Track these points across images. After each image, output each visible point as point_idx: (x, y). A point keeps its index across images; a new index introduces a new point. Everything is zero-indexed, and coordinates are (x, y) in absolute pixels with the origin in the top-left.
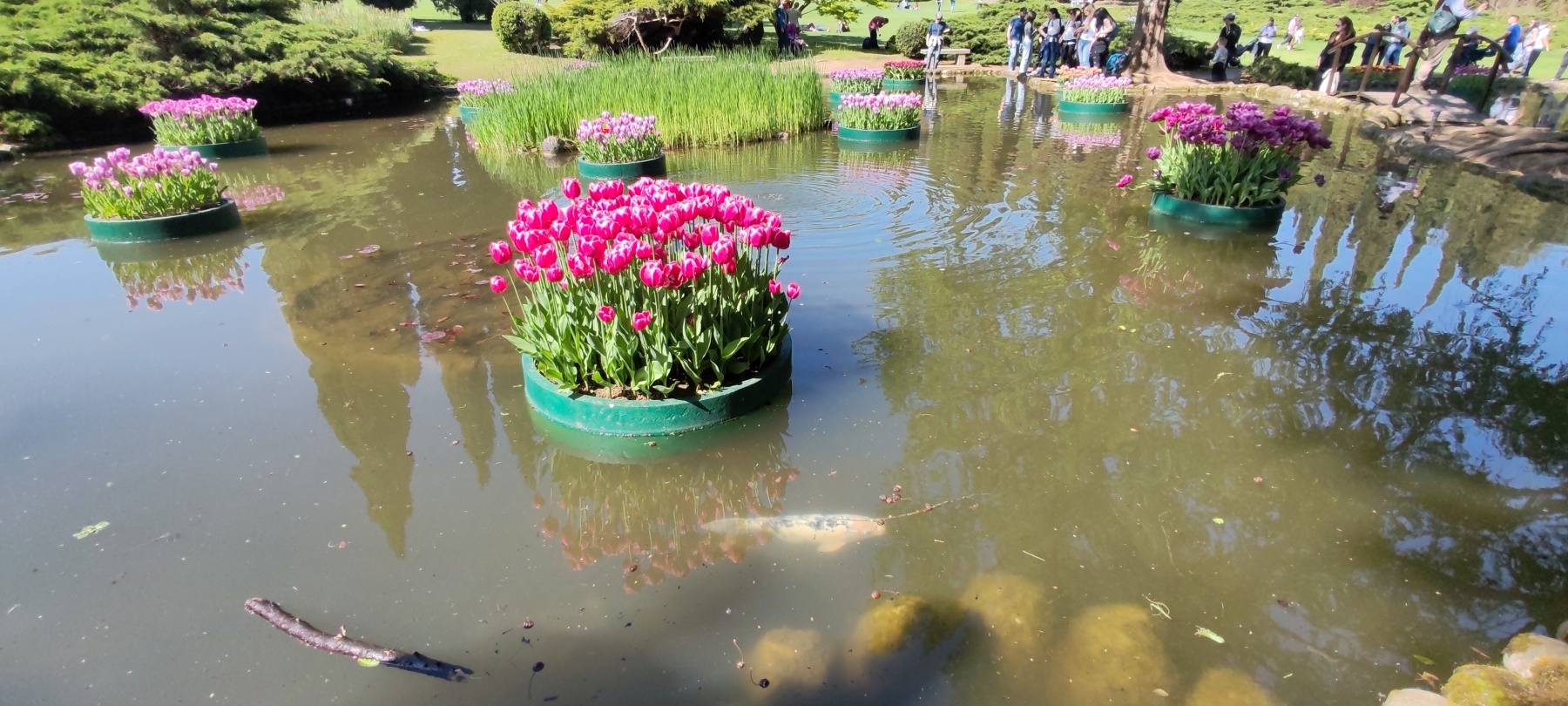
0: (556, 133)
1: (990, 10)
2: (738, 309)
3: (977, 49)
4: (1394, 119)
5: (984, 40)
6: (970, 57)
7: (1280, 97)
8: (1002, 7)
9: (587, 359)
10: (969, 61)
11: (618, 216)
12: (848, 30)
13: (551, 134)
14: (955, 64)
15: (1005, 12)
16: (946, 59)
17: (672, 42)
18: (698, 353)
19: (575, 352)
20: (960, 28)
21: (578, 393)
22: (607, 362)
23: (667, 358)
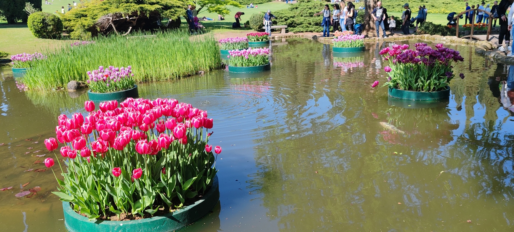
0: (75, 78)
1: (294, 7)
2: (189, 163)
3: (290, 25)
4: (489, 46)
5: (293, 21)
6: (288, 29)
7: (436, 39)
8: (300, 5)
9: (105, 199)
10: (287, 31)
11: (119, 118)
12: (223, 19)
13: (72, 79)
14: (281, 33)
15: (302, 7)
16: (276, 31)
17: (132, 29)
18: (169, 189)
19: (98, 196)
20: (281, 16)
21: (100, 220)
22: (117, 200)
23: (152, 193)
